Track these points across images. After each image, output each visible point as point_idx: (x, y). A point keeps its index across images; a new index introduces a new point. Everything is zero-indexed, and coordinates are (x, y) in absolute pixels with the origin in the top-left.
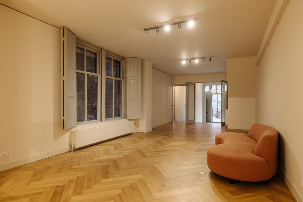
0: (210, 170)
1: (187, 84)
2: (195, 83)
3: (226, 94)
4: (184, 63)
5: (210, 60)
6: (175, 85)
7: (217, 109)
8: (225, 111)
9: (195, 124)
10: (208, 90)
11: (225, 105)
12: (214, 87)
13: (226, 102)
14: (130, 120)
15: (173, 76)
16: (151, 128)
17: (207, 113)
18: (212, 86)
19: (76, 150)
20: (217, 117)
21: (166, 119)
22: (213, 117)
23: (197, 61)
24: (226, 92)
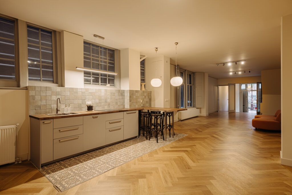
0: (254, 128)
1: (229, 85)
2: (235, 84)
3: (260, 90)
4: (231, 74)
5: (250, 72)
6: (220, 86)
7: (252, 103)
8: (260, 104)
9: (235, 114)
10: (244, 88)
11: (260, 99)
12: (249, 86)
13: (260, 97)
14: (197, 108)
15: (217, 79)
16: (208, 114)
17: (243, 105)
18: (248, 85)
19: (181, 121)
20: (252, 109)
21: (214, 109)
22: (249, 110)
23: (240, 73)
24: (261, 89)
